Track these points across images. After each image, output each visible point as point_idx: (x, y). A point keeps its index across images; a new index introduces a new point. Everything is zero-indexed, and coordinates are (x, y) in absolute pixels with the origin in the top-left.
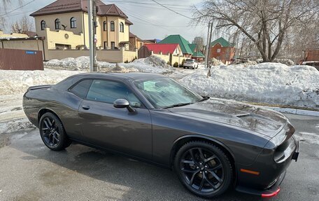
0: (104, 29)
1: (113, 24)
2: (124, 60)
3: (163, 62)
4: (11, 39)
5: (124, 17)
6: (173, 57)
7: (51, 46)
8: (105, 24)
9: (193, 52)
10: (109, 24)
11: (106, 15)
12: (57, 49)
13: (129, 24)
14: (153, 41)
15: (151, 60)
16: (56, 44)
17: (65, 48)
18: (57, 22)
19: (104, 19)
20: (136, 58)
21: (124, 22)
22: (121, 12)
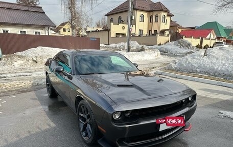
0: (150, 21)
1: (157, 16)
2: (158, 43)
3: (189, 44)
4: (93, 31)
5: (167, 11)
6: (204, 40)
7: (113, 35)
8: (151, 17)
9: (228, 36)
10: (154, 17)
11: (153, 11)
12: (116, 36)
13: (170, 15)
14: (193, 28)
15: (180, 43)
16: (116, 34)
17: (121, 36)
18: (120, 18)
19: (151, 14)
20: (168, 42)
21: (166, 14)
22: (165, 7)
